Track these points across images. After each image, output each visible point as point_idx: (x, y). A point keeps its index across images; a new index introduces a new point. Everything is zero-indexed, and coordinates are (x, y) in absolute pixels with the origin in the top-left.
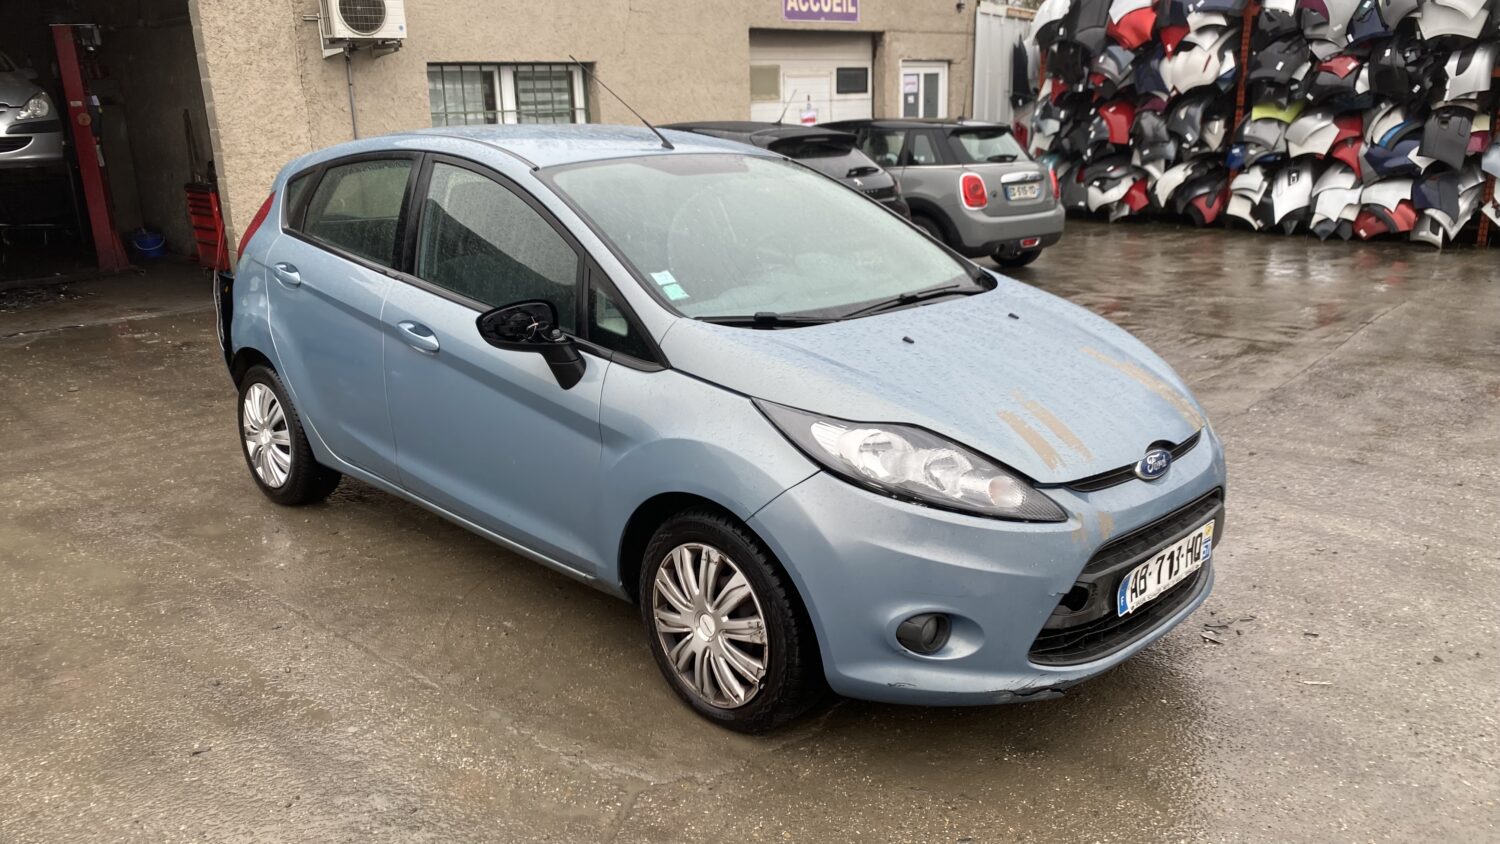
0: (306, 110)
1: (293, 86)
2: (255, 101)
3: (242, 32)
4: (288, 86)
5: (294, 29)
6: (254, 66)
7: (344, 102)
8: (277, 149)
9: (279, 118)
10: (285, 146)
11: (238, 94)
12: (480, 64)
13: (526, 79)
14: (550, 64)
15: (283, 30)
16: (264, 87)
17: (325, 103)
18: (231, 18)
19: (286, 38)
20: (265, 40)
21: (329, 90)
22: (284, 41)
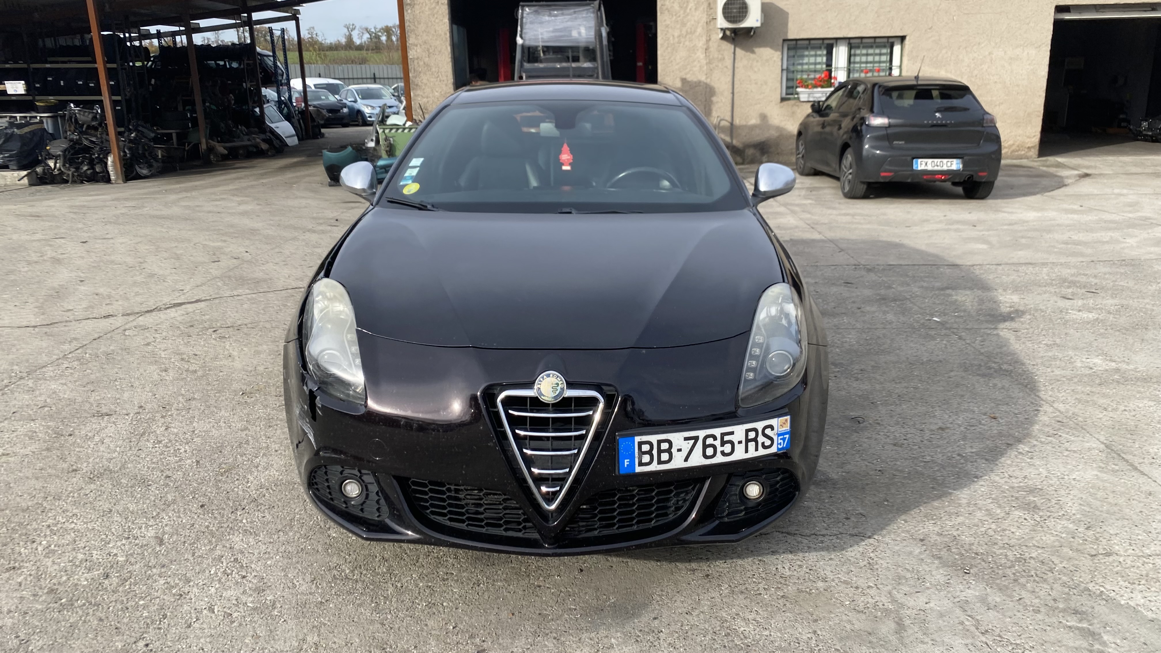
0: (705, 68)
1: (701, 55)
2: (679, 63)
3: (678, 26)
4: (698, 54)
5: (705, 24)
6: (681, 45)
7: (729, 62)
8: (688, 88)
9: (691, 72)
10: (692, 87)
12: (823, 39)
13: (858, 47)
14: (875, 38)
15: (700, 25)
16: (685, 55)
17: (717, 64)
18: (673, 19)
19: (701, 28)
20: (689, 30)
21: (720, 56)
22: (699, 30)
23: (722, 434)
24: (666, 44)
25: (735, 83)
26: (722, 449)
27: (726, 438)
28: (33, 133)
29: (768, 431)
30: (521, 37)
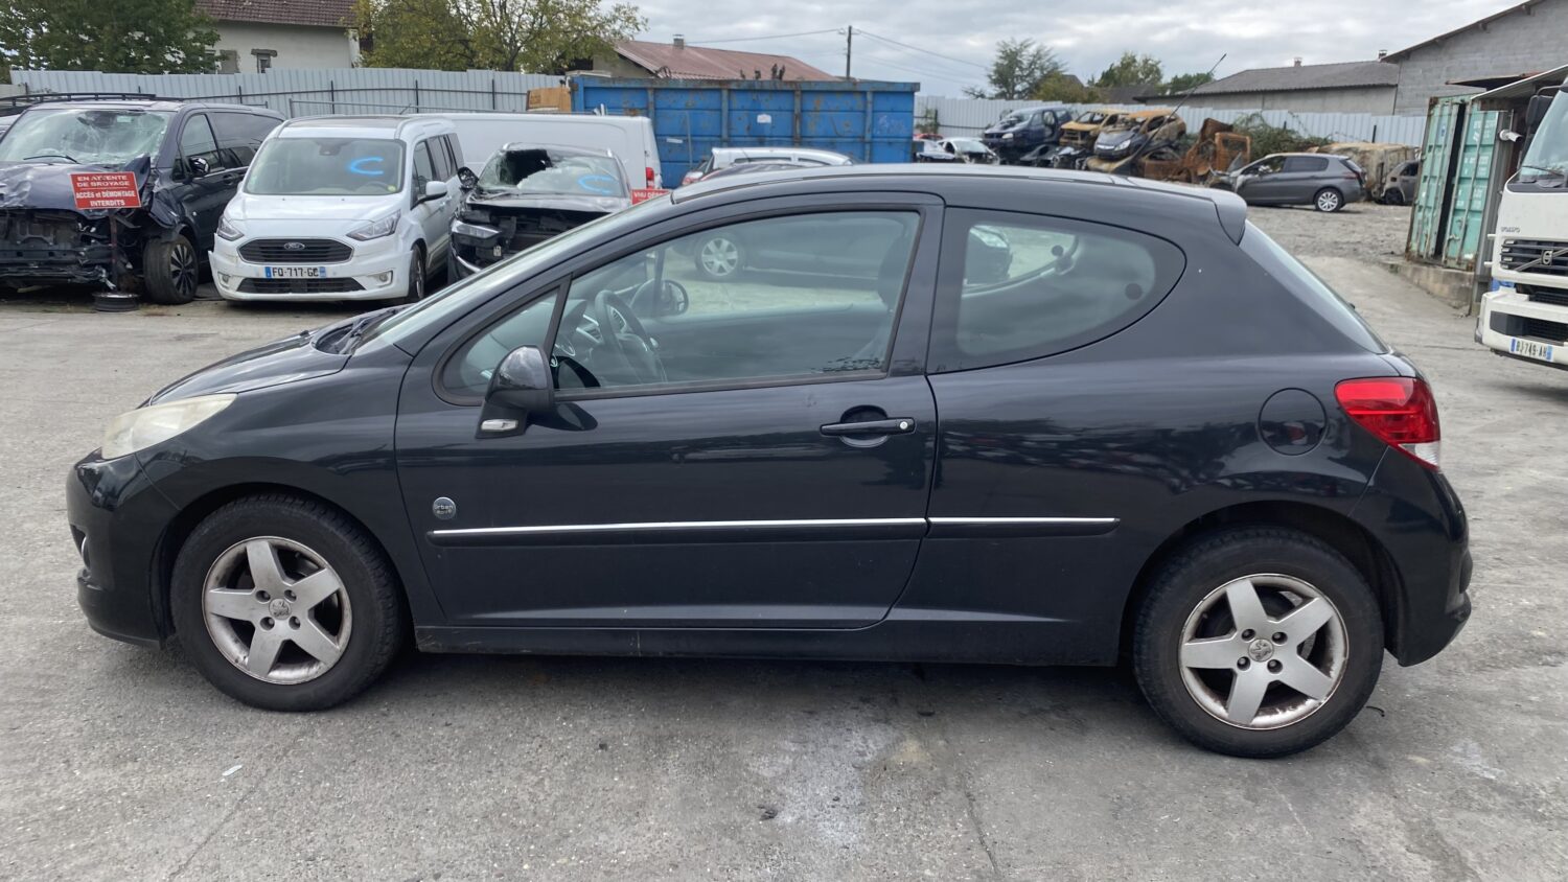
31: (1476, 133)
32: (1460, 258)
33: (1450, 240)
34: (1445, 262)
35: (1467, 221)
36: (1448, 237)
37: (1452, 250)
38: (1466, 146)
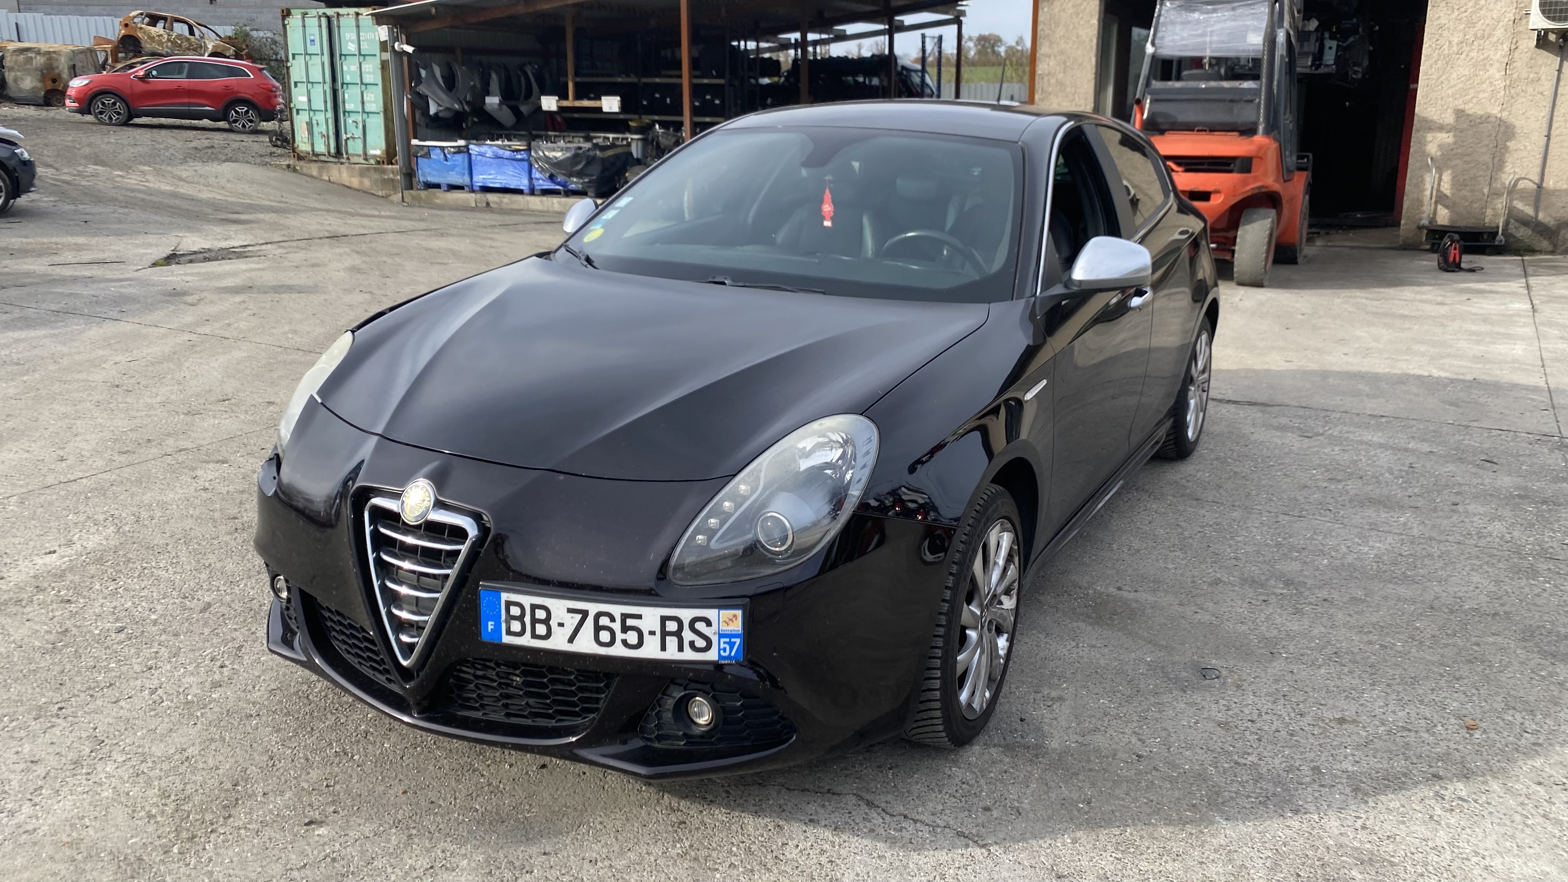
0: (1502, 94)
1: (1496, 73)
2: (1455, 85)
3: (1462, 27)
4: (1491, 72)
5: (1511, 23)
6: (1463, 56)
7: (1547, 86)
8: (1465, 126)
9: (1474, 101)
10: (1472, 124)
11: (1441, 79)
15: (1501, 23)
16: (1467, 73)
17: (1524, 88)
18: (1454, 16)
19: (1502, 30)
20: (1479, 35)
21: (1531, 76)
22: (1499, 33)
23: (622, 615)
24: (1435, 55)
25: (1555, 119)
26: (624, 636)
27: (630, 622)
28: (617, 157)
29: (700, 626)
30: (1153, 44)
31: (350, 44)
32: (365, 153)
33: (348, 139)
34: (348, 159)
35: (364, 122)
36: (344, 137)
37: (355, 147)
38: (341, 55)
